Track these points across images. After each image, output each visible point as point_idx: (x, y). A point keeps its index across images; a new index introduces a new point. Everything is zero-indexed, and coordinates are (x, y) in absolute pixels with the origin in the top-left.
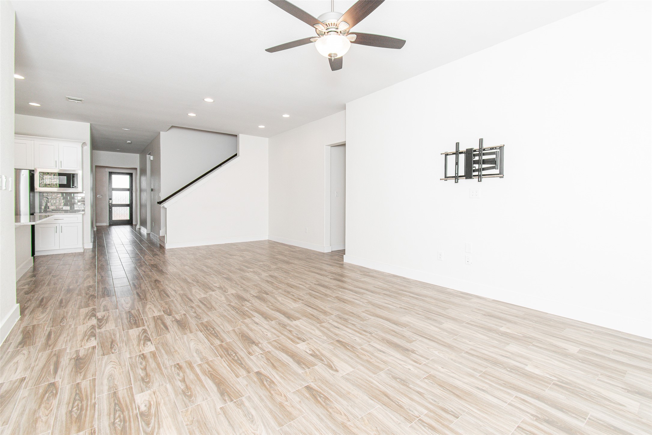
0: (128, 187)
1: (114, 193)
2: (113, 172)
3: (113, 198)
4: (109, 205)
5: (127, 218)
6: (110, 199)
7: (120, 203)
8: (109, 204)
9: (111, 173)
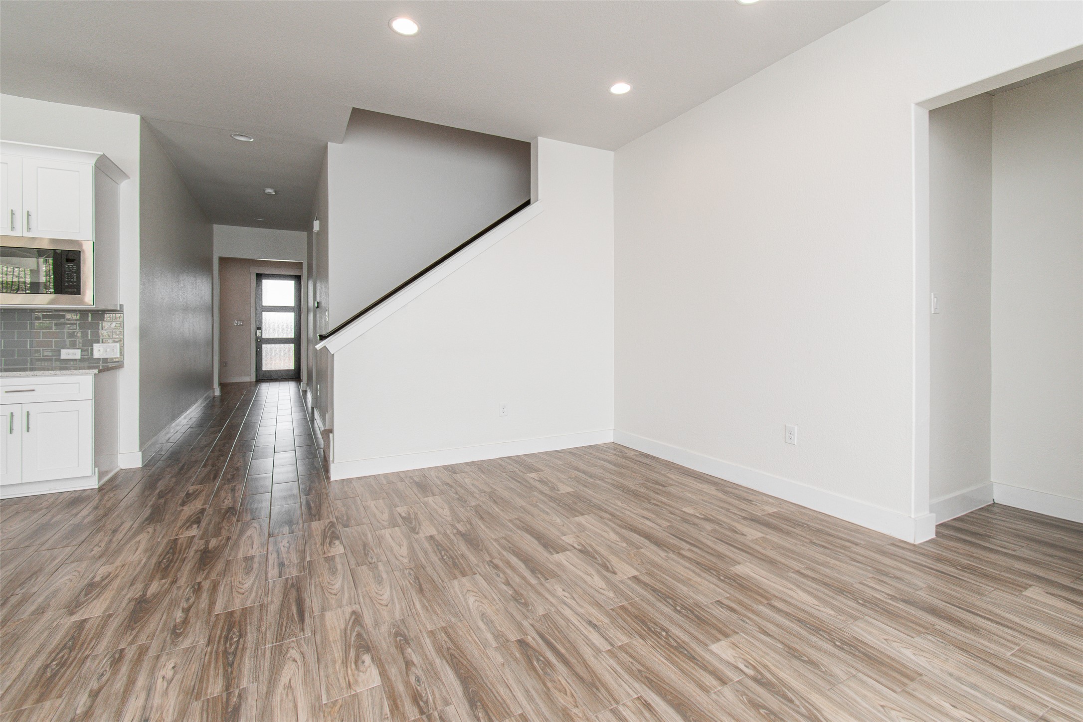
0: (291, 302)
1: (266, 316)
2: (265, 274)
3: (264, 326)
4: (257, 340)
5: (290, 365)
6: (259, 328)
7: (276, 336)
8: (257, 338)
9: (260, 277)
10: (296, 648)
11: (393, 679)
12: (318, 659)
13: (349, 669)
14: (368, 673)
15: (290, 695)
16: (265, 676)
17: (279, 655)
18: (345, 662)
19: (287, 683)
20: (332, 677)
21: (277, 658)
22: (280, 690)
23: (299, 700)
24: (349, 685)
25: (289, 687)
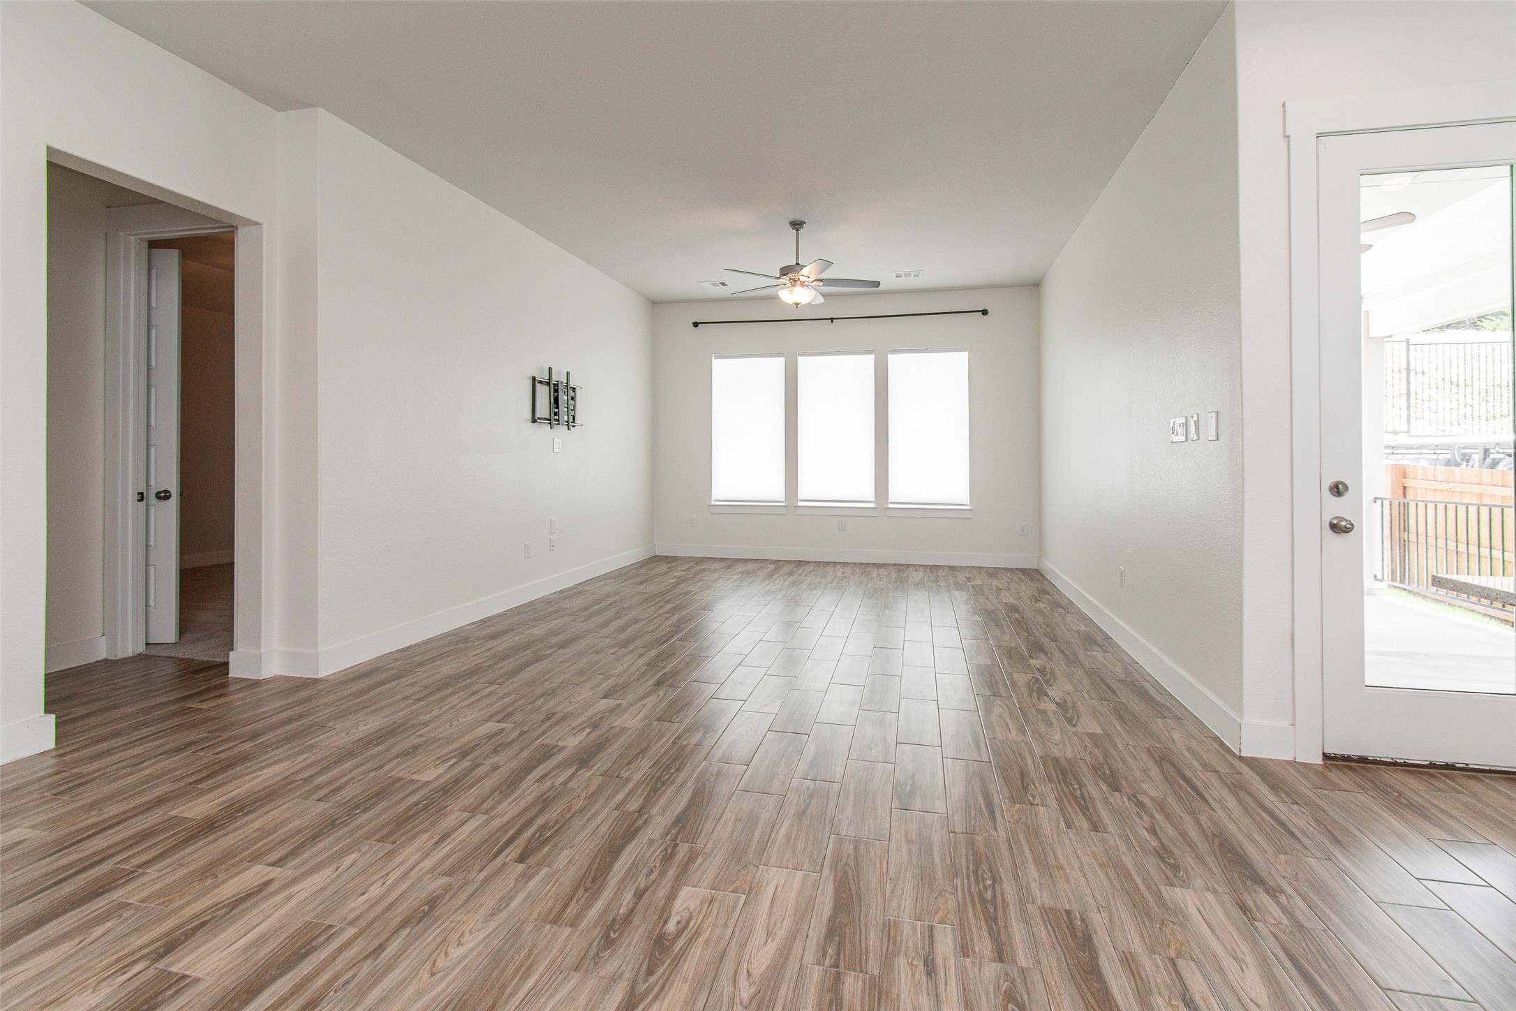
10: (738, 1001)
11: (669, 886)
12: (721, 960)
13: (698, 923)
14: (685, 905)
15: (772, 923)
16: (792, 968)
17: (763, 998)
18: (697, 934)
19: (770, 940)
20: (721, 922)
21: (769, 993)
22: (781, 934)
23: (766, 910)
24: (711, 901)
25: (770, 934)
